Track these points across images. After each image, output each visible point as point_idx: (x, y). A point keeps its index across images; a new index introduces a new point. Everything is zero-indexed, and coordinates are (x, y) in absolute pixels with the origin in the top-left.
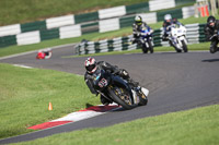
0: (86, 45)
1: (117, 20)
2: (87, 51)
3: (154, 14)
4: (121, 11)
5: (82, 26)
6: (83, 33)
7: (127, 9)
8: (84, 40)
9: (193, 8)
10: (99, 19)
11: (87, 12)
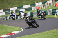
0: (7, 17)
1: (15, 11)
2: (7, 19)
3: (25, 9)
4: (16, 8)
5: (5, 12)
6: (6, 14)
7: (17, 8)
8: (6, 16)
9: (35, 7)
10: (10, 11)
11: (7, 9)
